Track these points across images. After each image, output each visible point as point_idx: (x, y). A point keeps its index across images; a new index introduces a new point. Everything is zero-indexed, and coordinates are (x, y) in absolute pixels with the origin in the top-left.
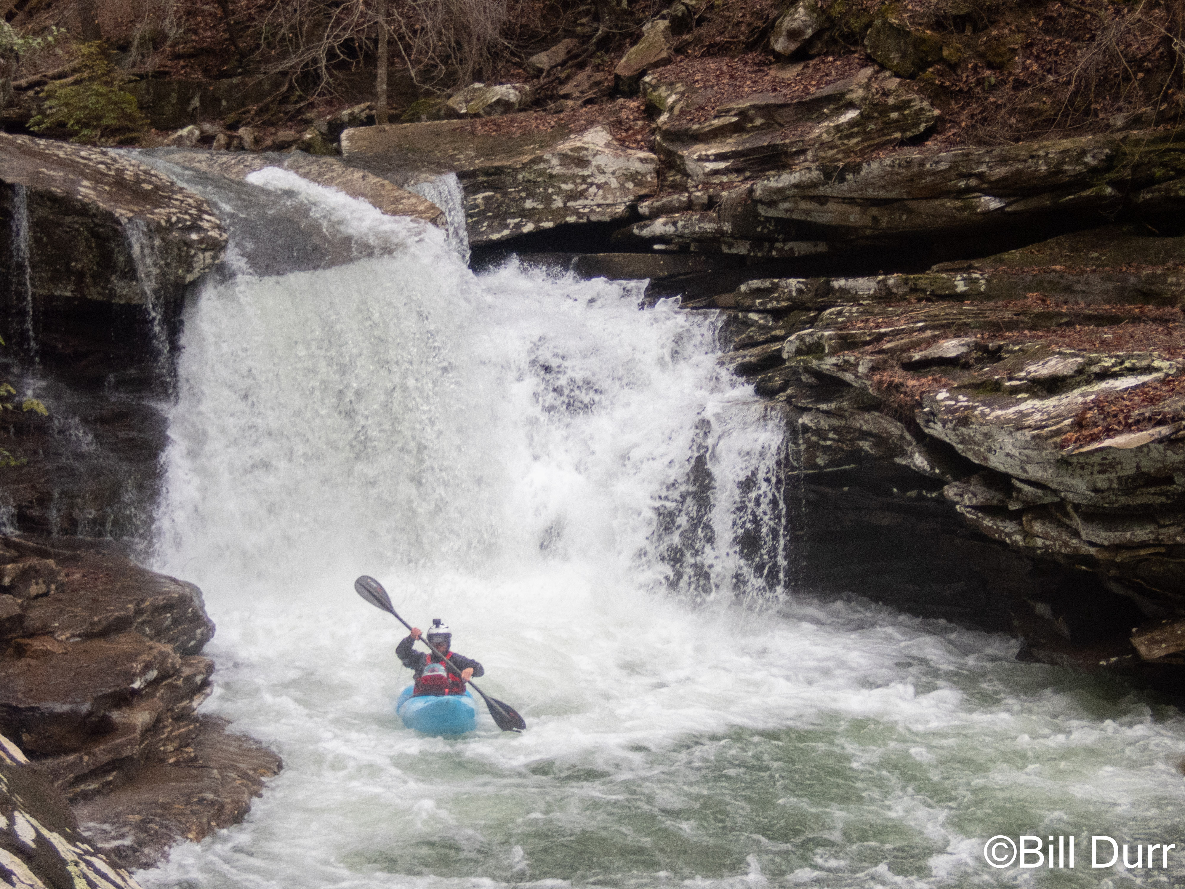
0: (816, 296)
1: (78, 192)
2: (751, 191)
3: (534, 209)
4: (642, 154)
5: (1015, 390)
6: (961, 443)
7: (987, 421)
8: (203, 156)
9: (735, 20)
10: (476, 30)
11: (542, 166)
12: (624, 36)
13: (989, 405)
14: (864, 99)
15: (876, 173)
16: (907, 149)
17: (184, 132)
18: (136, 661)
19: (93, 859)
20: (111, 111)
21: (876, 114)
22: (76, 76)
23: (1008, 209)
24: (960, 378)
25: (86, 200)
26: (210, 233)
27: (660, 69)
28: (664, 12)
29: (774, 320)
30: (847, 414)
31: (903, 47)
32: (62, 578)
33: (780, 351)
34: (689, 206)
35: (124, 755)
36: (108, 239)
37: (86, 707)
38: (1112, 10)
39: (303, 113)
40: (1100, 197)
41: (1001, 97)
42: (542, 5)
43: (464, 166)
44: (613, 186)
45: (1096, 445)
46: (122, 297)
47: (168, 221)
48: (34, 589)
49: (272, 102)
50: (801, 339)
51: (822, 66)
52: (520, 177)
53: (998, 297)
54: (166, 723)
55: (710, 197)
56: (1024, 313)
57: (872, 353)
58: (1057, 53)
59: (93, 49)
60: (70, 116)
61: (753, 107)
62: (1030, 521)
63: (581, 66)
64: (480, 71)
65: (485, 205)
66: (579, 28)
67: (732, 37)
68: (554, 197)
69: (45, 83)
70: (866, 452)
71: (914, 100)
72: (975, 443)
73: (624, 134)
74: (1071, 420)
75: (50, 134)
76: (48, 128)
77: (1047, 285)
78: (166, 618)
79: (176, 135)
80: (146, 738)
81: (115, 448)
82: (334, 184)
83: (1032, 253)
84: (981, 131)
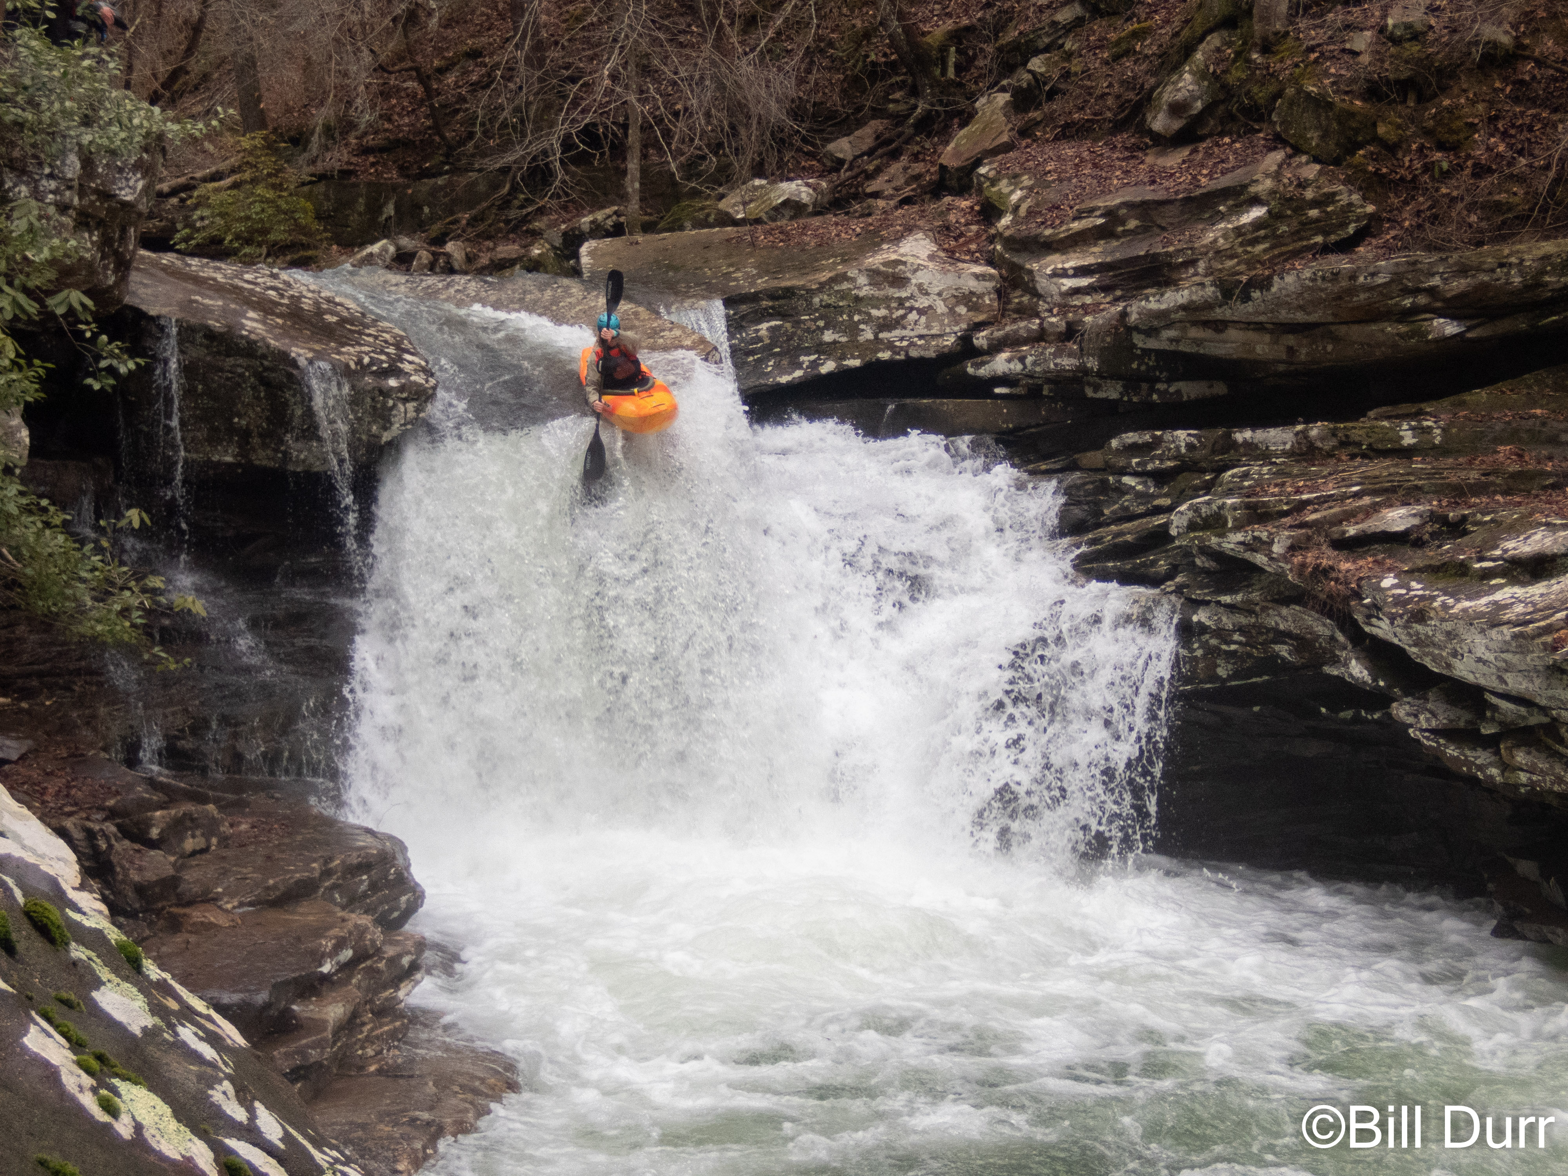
0: (1214, 452)
1: (243, 327)
2: (1124, 314)
3: (835, 342)
4: (978, 269)
5: (1487, 575)
6: (1415, 645)
7: (1451, 615)
8: (402, 279)
9: (1098, 92)
10: (755, 110)
11: (845, 286)
12: (951, 115)
13: (1451, 595)
14: (1273, 192)
15: (1292, 289)
16: (1332, 257)
17: (375, 248)
18: (325, 937)
20: (279, 222)
21: (1289, 212)
22: (235, 177)
23: (1469, 335)
24: (1410, 558)
25: (253, 337)
26: (413, 378)
27: (1000, 157)
28: (1005, 82)
29: (1156, 486)
30: (1257, 608)
31: (1324, 123)
32: (225, 828)
33: (1166, 525)
34: (1040, 337)
35: (312, 1060)
36: (281, 387)
37: (262, 997)
39: (530, 222)
41: (1457, 188)
42: (841, 77)
43: (744, 287)
44: (939, 311)
46: (297, 462)
47: (359, 362)
48: (190, 844)
49: (489, 208)
50: (1196, 509)
51: (1216, 150)
52: (816, 300)
53: (1458, 452)
54: (365, 1019)
55: (1069, 324)
56: (1495, 472)
57: (1291, 527)
58: (1530, 129)
59: (256, 142)
60: (228, 230)
61: (1125, 204)
62: (1509, 749)
63: (895, 155)
64: (761, 163)
65: (771, 338)
66: (891, 106)
67: (1095, 114)
68: (862, 326)
69: (194, 187)
70: (1283, 659)
71: (1340, 193)
72: (1434, 645)
73: (953, 243)
74: (1565, 613)
75: (199, 252)
76: (198, 245)
77: (1524, 436)
78: (362, 881)
79: (364, 253)
80: (339, 1039)
81: (289, 659)
82: (573, 313)
83: (1503, 393)
84: (1431, 234)
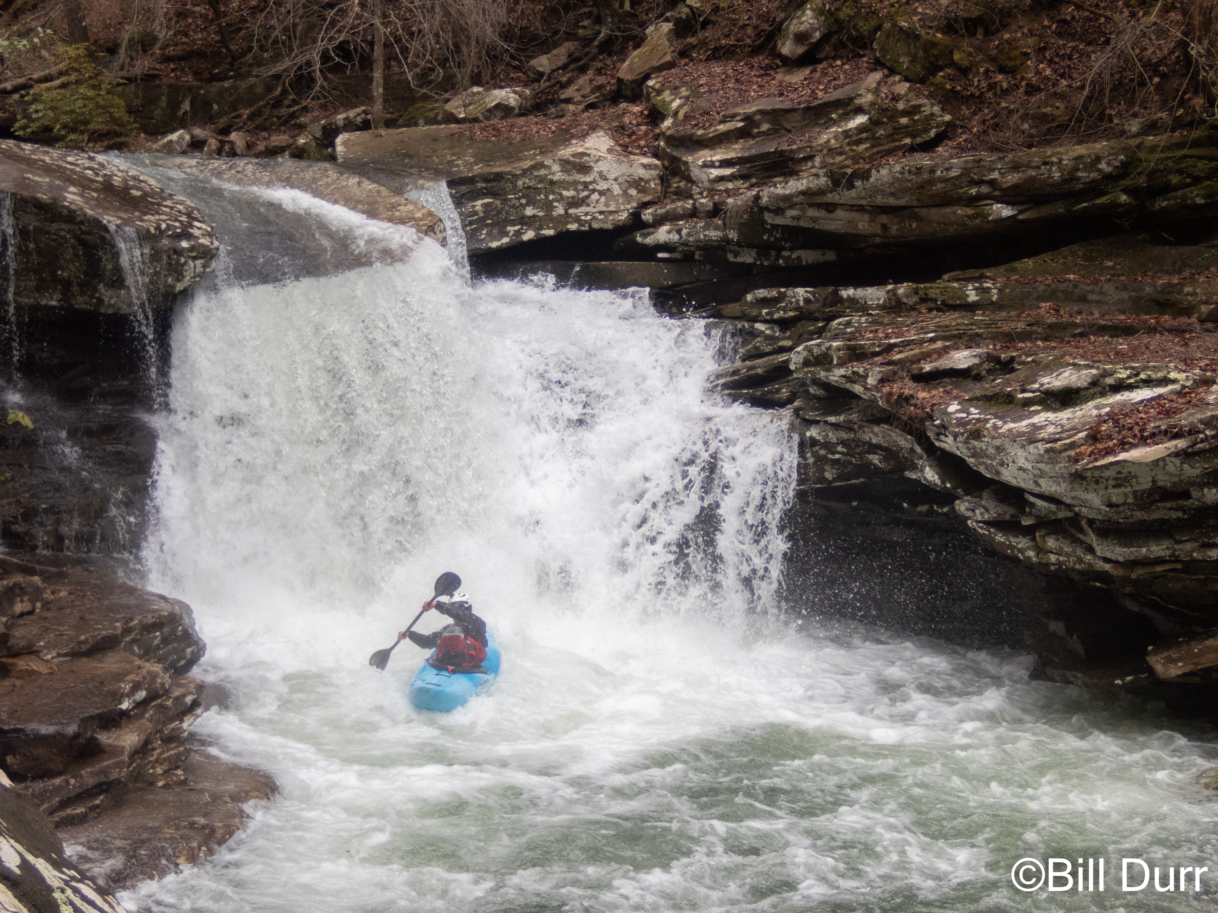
0: (825, 305)
1: (65, 199)
2: (757, 198)
3: (534, 216)
4: (646, 160)
5: (1028, 403)
6: (973, 456)
7: (1000, 434)
8: (194, 162)
9: (741, 23)
10: (475, 32)
11: (543, 172)
12: (627, 39)
13: (1001, 418)
14: (872, 104)
15: (886, 179)
16: (917, 155)
17: (174, 137)
18: (124, 681)
19: (80, 886)
20: (97, 115)
21: (885, 120)
22: (63, 79)
23: (1020, 217)
24: (971, 389)
25: (73, 207)
26: (201, 241)
27: (664, 73)
28: (668, 14)
29: (781, 331)
30: (856, 427)
31: (913, 50)
32: (47, 595)
33: (787, 362)
34: (694, 213)
35: (112, 778)
36: (95, 247)
37: (72, 729)
38: (1127, 14)
39: (297, 117)
40: (1115, 205)
41: (1014, 103)
42: (542, 7)
43: (463, 172)
44: (615, 193)
45: (1111, 459)
46: (110, 305)
47: (158, 228)
48: (19, 607)
49: (265, 106)
50: (809, 350)
51: (830, 70)
52: (520, 183)
53: (1011, 307)
54: (155, 745)
55: (715, 205)
56: (1037, 323)
57: (881, 364)
58: (1070, 58)
59: (80, 51)
60: (57, 120)
61: (760, 112)
62: (1043, 537)
63: (583, 70)
64: (479, 74)
65: (484, 212)
66: (580, 31)
67: (738, 41)
68: (555, 204)
69: (31, 86)
70: (875, 466)
71: (925, 105)
72: (987, 456)
73: (627, 140)
74: (1085, 433)
75: (32, 139)
76: (33, 132)
77: (1060, 295)
78: (156, 637)
79: (165, 140)
80: (135, 760)
81: (102, 462)
82: (328, 191)
83: (1045, 261)
84: (993, 137)
